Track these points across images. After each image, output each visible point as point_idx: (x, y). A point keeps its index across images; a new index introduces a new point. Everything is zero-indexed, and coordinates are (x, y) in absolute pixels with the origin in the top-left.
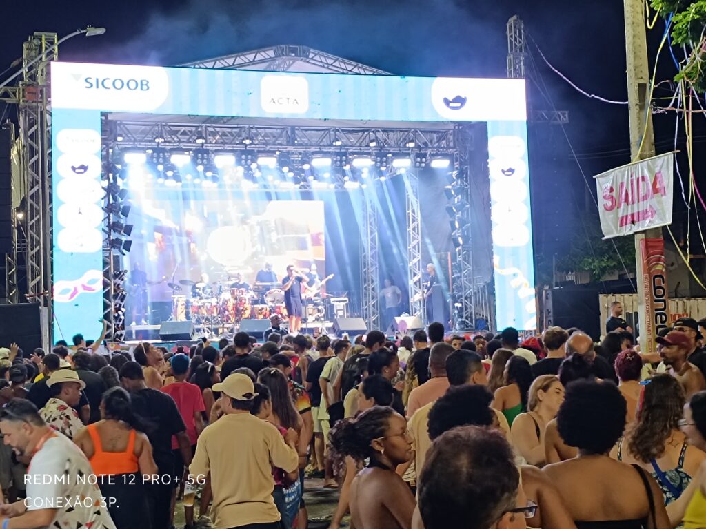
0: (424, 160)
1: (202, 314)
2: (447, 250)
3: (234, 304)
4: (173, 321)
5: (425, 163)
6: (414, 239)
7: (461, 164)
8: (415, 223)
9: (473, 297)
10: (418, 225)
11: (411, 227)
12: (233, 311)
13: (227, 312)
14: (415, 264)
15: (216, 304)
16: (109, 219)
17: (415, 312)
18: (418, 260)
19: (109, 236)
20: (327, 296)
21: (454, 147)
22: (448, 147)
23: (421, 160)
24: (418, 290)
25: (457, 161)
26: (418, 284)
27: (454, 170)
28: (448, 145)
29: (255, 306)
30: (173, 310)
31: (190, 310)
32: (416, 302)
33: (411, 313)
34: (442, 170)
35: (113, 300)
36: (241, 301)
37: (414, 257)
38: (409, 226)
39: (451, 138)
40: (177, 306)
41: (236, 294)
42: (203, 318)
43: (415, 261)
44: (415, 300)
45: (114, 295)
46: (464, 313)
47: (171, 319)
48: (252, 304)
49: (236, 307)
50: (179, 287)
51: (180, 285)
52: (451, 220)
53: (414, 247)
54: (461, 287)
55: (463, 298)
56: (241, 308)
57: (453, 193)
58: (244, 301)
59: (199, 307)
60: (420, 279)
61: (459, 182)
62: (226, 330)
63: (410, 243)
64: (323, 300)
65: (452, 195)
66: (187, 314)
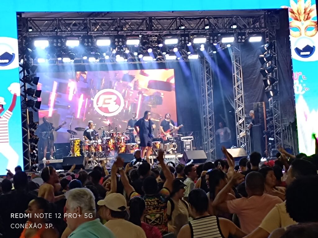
0: (244, 37)
1: (92, 151)
2: (262, 100)
3: (113, 143)
4: (71, 156)
5: (244, 39)
6: (239, 93)
7: (270, 39)
8: (239, 82)
9: (281, 133)
10: (241, 83)
11: (236, 85)
12: (113, 148)
13: (109, 149)
14: (240, 111)
15: (100, 144)
16: (25, 87)
17: (241, 145)
18: (242, 108)
19: (25, 99)
20: (178, 135)
21: (265, 27)
22: (262, 28)
23: (242, 37)
24: (242, 130)
25: (267, 37)
26: (242, 125)
27: (265, 44)
28: (260, 26)
29: (128, 144)
30: (71, 149)
31: (83, 148)
32: (241, 138)
33: (238, 146)
34: (256, 43)
35: (29, 143)
36: (118, 141)
37: (239, 106)
38: (235, 84)
39: (263, 21)
40: (74, 146)
41: (114, 136)
42: (92, 153)
43: (240, 109)
44: (241, 136)
45: (30, 140)
46: (276, 144)
47: (70, 155)
48: (126, 143)
49: (115, 145)
50: (75, 133)
51: (76, 131)
52: (264, 79)
53: (239, 99)
54: (273, 126)
55: (275, 134)
56: (119, 146)
57: (265, 60)
58: (120, 141)
59: (89, 146)
60: (243, 121)
61: (269, 52)
62: (108, 161)
63: (236, 97)
64: (176, 138)
65: (265, 62)
66: (81, 151)
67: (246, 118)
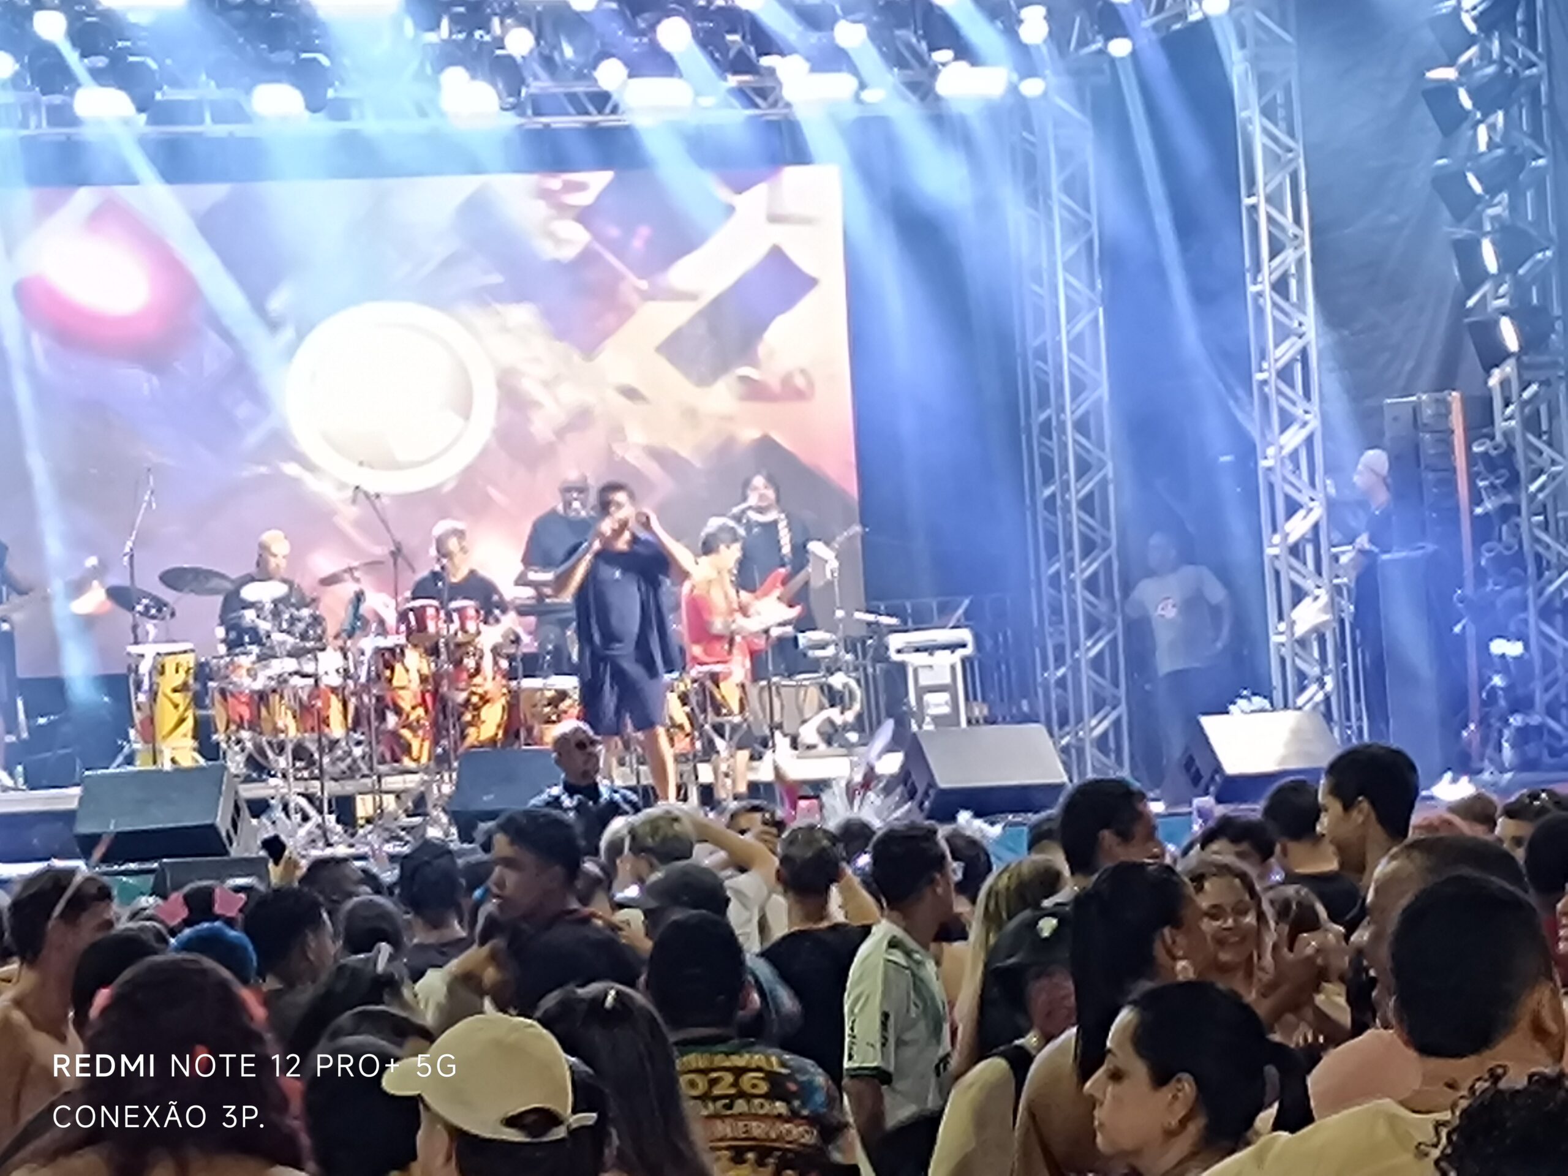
1: (276, 731)
2: (1445, 381)
3: (424, 679)
4: (139, 766)
6: (1283, 334)
8: (1289, 256)
10: (1300, 262)
11: (1266, 278)
12: (420, 711)
13: (392, 720)
14: (1294, 455)
15: (336, 681)
17: (1302, 689)
18: (1304, 433)
20: (869, 624)
24: (1308, 584)
26: (1309, 550)
29: (527, 683)
30: (138, 716)
31: (218, 713)
32: (1302, 642)
33: (1278, 695)
36: (458, 663)
37: (1287, 421)
38: (1257, 268)
40: (153, 695)
41: (431, 628)
42: (281, 749)
43: (1293, 438)
44: (1300, 630)
46: (1537, 686)
47: (130, 760)
48: (511, 675)
49: (435, 693)
50: (160, 605)
51: (167, 594)
52: (1463, 232)
53: (1285, 374)
54: (1518, 559)
55: (1532, 614)
56: (462, 697)
57: (1466, 102)
58: (470, 663)
59: (262, 697)
60: (1316, 527)
61: (1496, 46)
62: (389, 802)
63: (1263, 356)
64: (850, 646)
65: (1465, 114)
66: (203, 731)
67: (1331, 505)
